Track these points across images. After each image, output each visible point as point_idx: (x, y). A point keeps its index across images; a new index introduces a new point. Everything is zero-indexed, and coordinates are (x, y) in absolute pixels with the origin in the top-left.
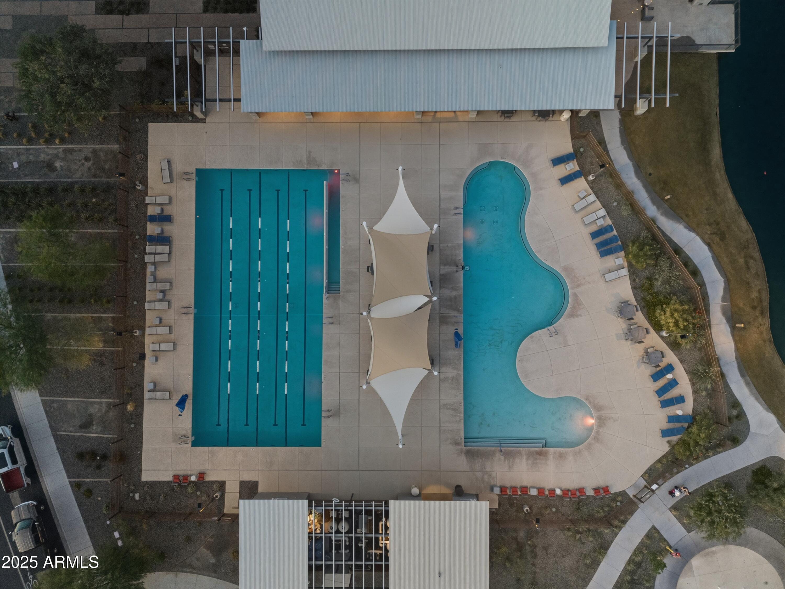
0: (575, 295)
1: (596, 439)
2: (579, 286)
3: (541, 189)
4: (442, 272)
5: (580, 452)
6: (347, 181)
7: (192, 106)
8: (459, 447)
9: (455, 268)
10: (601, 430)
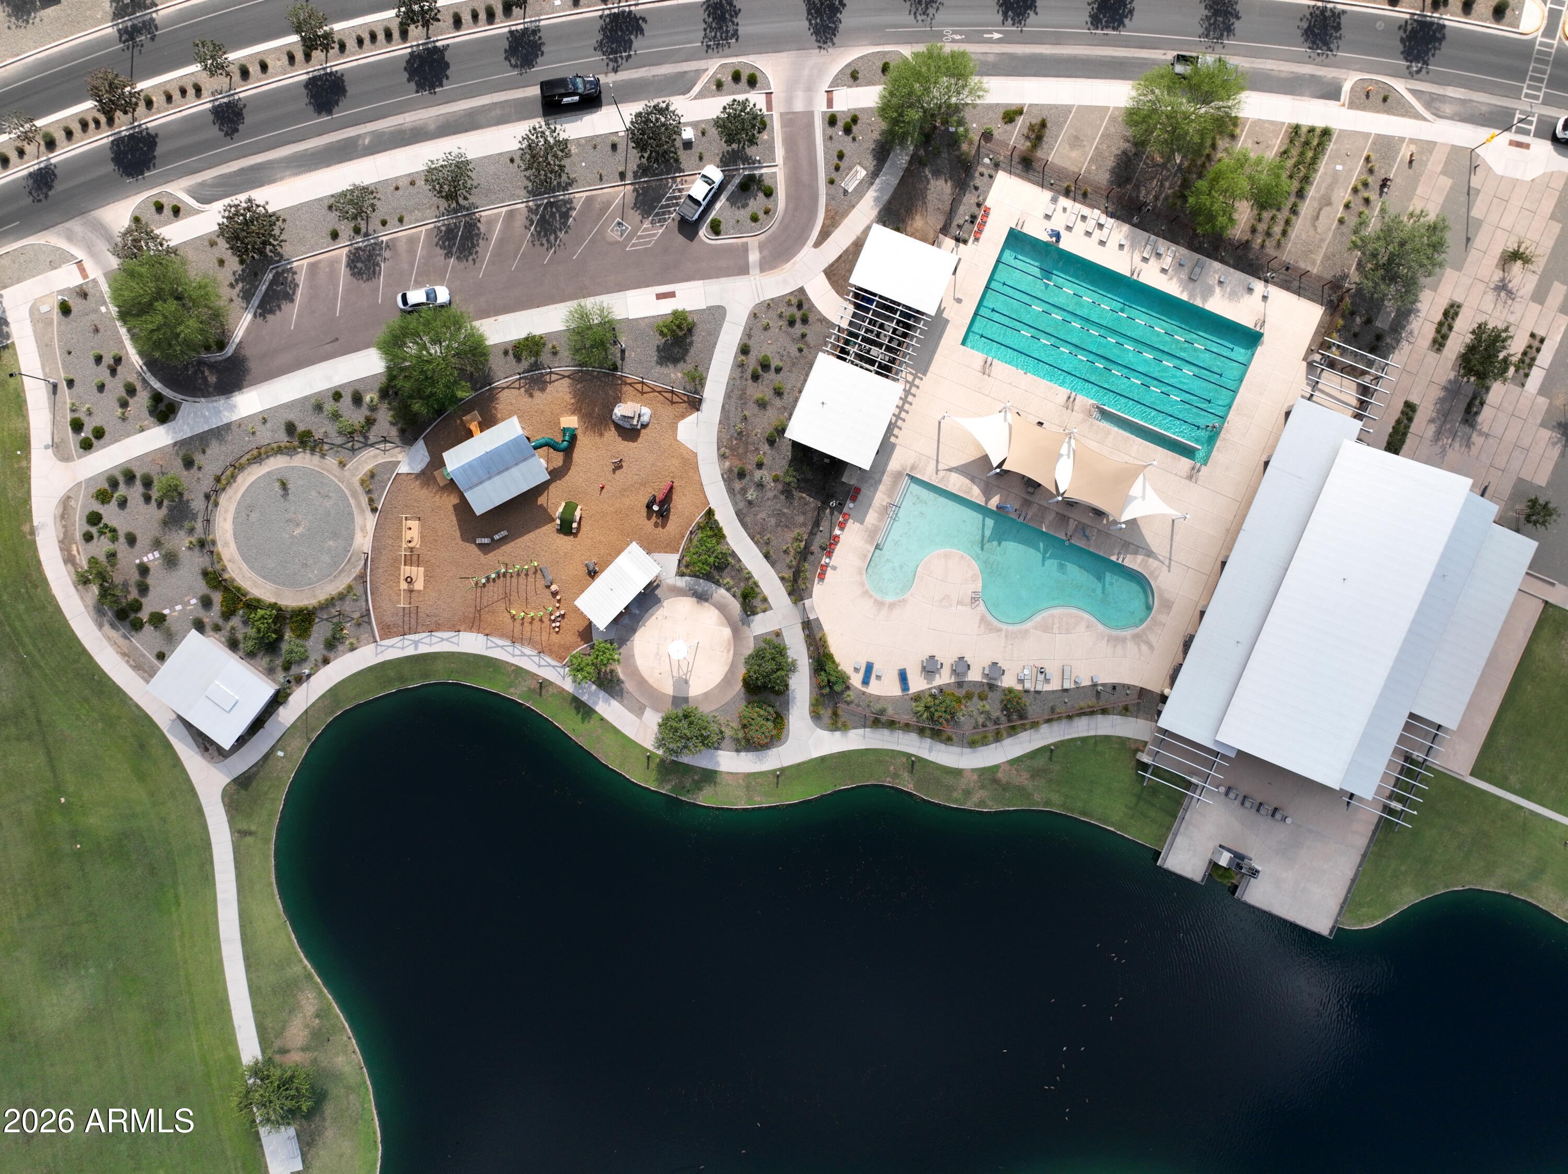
0: (999, 630)
1: (866, 593)
2: (1006, 636)
3: (1108, 641)
4: (1071, 521)
5: (861, 574)
6: (1193, 468)
7: (1323, 355)
8: (909, 468)
9: (1069, 534)
10: (872, 600)
